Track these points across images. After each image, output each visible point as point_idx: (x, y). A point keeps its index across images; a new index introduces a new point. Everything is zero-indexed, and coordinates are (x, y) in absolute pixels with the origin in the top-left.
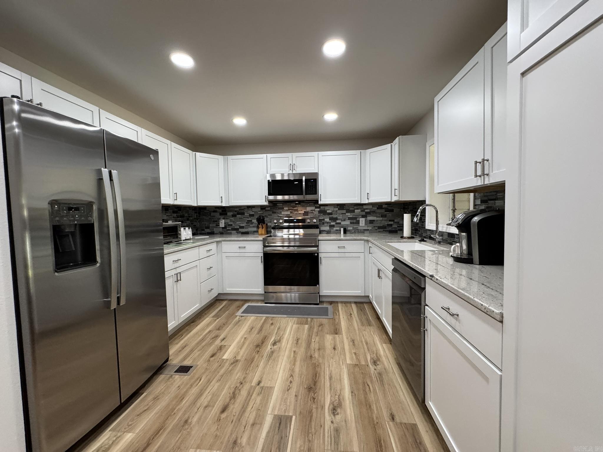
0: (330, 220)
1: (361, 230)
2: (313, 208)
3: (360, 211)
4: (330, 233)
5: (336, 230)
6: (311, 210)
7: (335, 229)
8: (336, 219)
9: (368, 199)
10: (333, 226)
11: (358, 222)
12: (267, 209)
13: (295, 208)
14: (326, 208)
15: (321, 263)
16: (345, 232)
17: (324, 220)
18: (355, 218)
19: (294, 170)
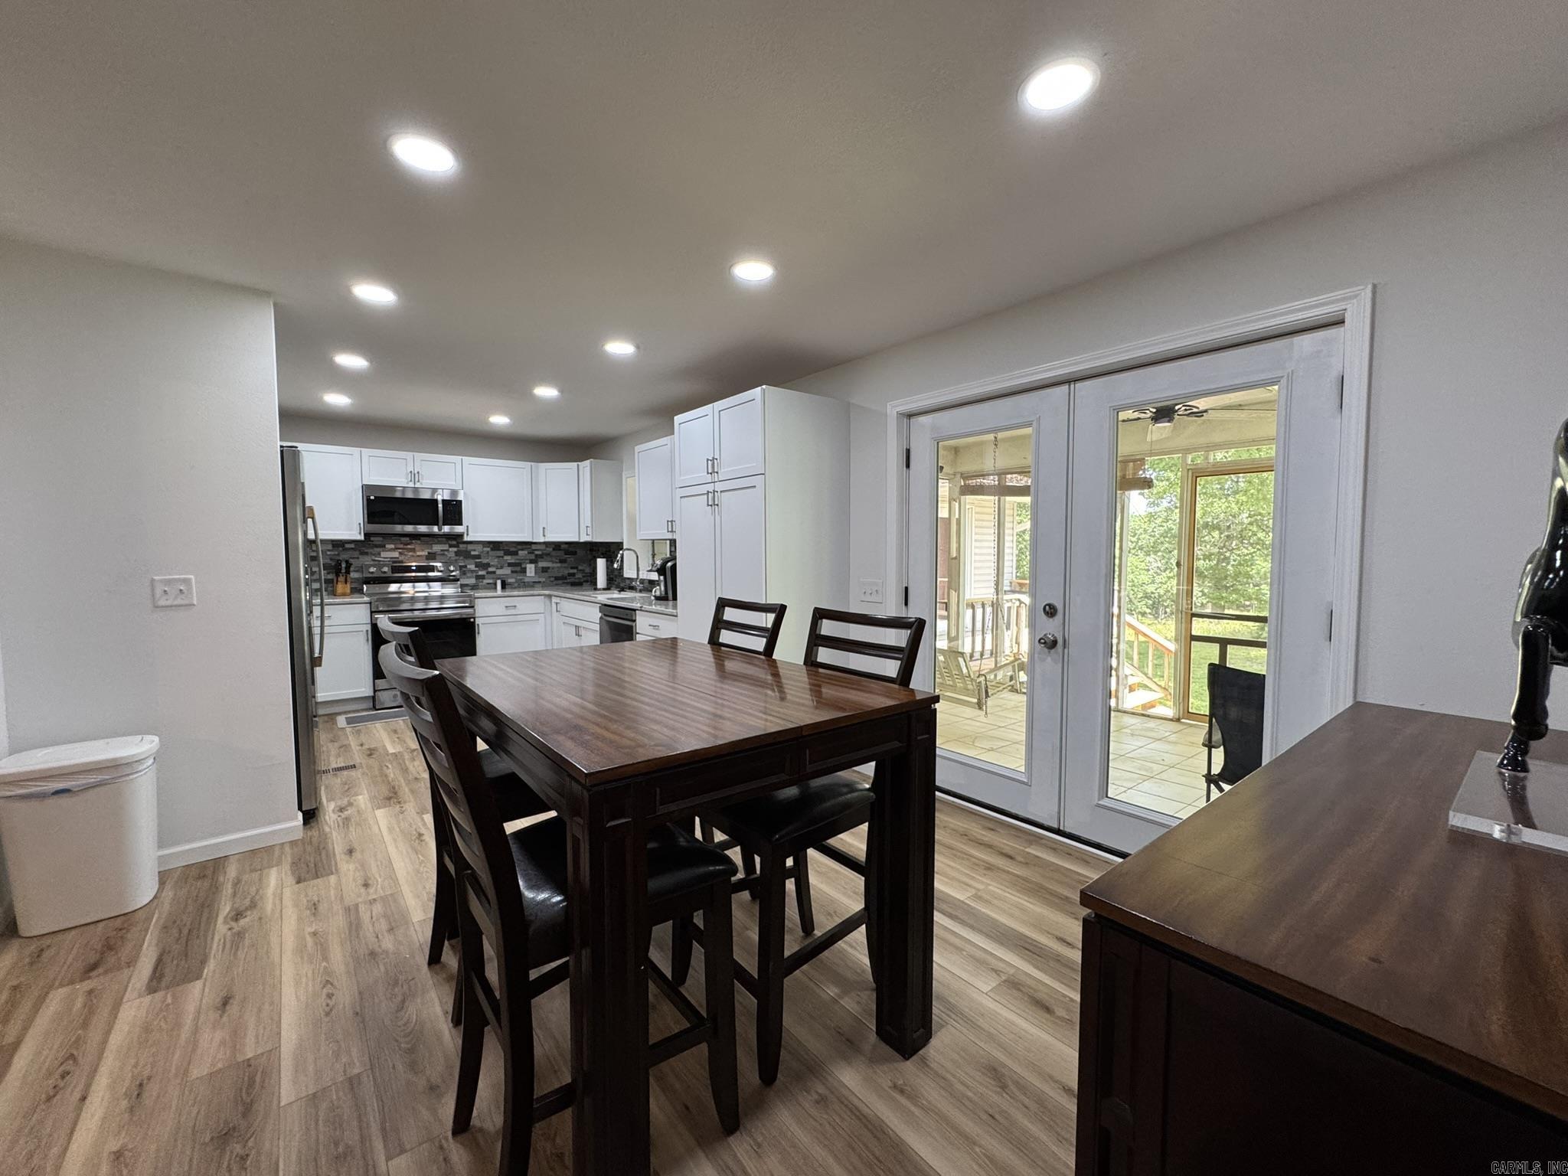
0: (476, 567)
1: (528, 582)
2: (446, 547)
3: (526, 552)
4: (477, 589)
5: (488, 584)
6: (442, 550)
7: (486, 581)
8: (488, 565)
9: (544, 536)
10: (483, 577)
11: (524, 571)
12: (347, 546)
13: (409, 547)
14: (470, 547)
15: (478, 633)
16: (504, 587)
17: (466, 566)
18: (519, 564)
19: (418, 481)
